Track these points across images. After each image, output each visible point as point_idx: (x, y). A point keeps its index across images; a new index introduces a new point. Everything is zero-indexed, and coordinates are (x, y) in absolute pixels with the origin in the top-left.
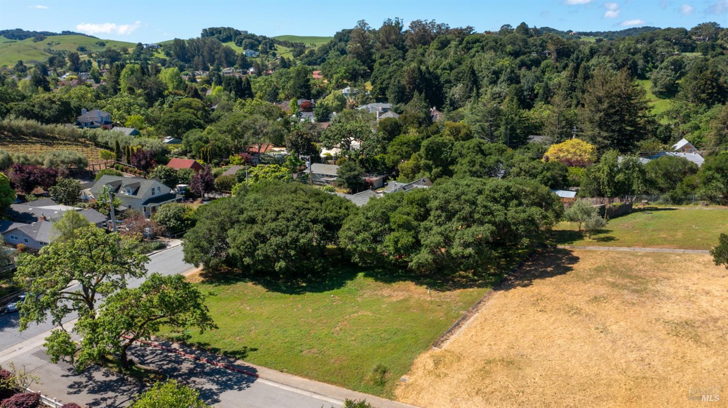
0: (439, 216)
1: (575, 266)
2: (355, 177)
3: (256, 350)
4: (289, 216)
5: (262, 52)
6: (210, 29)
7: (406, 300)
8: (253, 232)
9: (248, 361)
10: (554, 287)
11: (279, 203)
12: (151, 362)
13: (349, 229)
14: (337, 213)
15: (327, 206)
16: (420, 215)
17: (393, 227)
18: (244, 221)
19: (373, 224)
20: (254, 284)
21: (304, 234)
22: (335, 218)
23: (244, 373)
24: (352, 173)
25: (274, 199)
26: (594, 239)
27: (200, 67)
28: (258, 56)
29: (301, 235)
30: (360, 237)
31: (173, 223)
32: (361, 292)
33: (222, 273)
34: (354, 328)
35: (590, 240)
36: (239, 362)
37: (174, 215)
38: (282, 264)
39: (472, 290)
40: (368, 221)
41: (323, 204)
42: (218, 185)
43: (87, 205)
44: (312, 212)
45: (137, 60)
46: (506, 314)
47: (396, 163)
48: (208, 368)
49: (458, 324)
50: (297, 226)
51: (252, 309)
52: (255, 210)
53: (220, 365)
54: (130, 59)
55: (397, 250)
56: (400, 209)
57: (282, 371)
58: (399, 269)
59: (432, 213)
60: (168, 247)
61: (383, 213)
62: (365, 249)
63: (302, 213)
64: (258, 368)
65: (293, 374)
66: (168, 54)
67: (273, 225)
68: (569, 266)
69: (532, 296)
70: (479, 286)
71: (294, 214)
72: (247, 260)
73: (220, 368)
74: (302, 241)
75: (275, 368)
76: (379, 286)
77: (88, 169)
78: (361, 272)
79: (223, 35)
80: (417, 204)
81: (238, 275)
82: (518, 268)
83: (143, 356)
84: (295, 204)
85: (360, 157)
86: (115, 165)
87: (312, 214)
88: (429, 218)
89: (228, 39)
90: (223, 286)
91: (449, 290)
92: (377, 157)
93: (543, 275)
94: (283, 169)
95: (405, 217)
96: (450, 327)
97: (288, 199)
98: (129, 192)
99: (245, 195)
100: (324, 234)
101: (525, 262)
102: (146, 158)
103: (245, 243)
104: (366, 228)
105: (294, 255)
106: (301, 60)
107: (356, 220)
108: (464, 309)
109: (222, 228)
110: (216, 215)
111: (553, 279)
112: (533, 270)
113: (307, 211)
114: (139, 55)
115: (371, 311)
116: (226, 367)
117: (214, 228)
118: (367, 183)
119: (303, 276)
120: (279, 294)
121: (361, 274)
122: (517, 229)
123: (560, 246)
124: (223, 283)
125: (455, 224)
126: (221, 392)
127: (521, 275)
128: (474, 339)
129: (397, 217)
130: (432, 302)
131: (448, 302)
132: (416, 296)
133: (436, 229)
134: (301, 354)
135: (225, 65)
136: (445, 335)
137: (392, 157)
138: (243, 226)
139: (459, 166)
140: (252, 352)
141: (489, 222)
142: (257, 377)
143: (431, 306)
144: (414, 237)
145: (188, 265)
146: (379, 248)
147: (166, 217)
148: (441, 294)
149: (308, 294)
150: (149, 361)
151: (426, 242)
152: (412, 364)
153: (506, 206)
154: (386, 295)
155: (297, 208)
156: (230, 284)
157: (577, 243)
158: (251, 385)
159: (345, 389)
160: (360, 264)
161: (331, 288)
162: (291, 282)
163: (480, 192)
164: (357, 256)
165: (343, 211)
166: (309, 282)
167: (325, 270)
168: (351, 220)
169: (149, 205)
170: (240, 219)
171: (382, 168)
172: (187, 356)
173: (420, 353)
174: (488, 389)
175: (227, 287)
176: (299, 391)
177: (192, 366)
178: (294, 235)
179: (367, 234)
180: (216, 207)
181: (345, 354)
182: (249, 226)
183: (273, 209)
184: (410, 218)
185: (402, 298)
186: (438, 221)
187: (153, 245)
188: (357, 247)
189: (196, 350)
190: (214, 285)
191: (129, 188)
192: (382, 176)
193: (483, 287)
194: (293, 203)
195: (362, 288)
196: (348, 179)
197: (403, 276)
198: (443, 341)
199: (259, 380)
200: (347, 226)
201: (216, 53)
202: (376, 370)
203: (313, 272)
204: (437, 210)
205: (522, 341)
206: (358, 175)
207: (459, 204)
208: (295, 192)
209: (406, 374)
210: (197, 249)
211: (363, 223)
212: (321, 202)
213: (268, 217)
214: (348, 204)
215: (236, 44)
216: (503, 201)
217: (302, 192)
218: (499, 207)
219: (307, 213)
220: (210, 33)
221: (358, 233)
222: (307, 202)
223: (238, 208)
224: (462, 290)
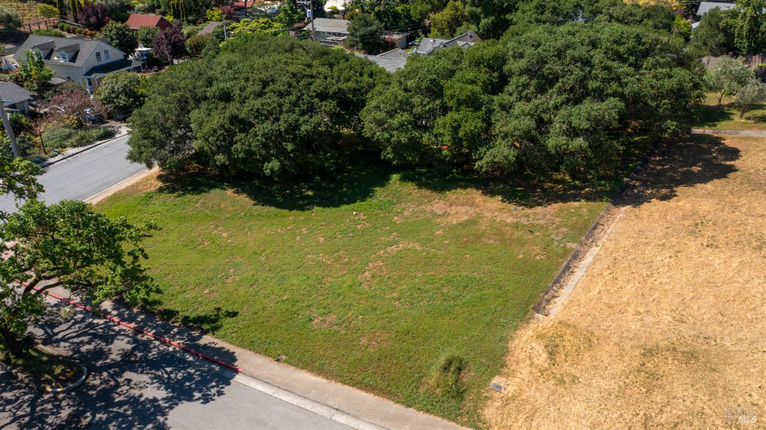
0: (525, 86)
1: (736, 163)
2: (372, 34)
3: (235, 314)
4: (282, 88)
7: (473, 222)
8: (228, 114)
9: (223, 337)
10: (717, 201)
11: (266, 68)
12: (64, 339)
13: (377, 108)
14: (357, 82)
15: (341, 71)
16: (492, 83)
17: (451, 103)
18: (214, 97)
19: (416, 100)
20: (234, 192)
21: (306, 117)
22: (355, 91)
23: (215, 362)
24: (369, 29)
25: (259, 62)
26: (749, 118)
29: (302, 119)
30: (395, 122)
31: (122, 101)
32: (398, 208)
33: (190, 175)
34: (395, 275)
35: (743, 120)
36: (206, 340)
37: (124, 90)
38: (275, 164)
39: (577, 204)
40: (407, 95)
41: (335, 68)
42: (191, 48)
43: (7, 77)
44: (318, 81)
46: (649, 251)
47: (424, 15)
48: (155, 351)
49: (568, 267)
50: (295, 104)
51: (230, 236)
52: (230, 79)
53: (176, 344)
55: (457, 142)
56: (458, 75)
57: (278, 360)
58: (453, 168)
59: (514, 80)
60: (117, 136)
61: (433, 81)
62: (404, 140)
63: (301, 83)
64: (238, 352)
65: (296, 366)
67: (258, 103)
68: (728, 163)
69: (684, 217)
70: (588, 198)
71: (290, 85)
72: (221, 158)
73: (175, 351)
74: (304, 128)
75: (267, 353)
76: (426, 197)
77: (22, 29)
78: (395, 173)
80: (488, 66)
81: (213, 177)
82: (641, 165)
83: (52, 325)
84: (291, 69)
85: (377, 9)
86: (59, 25)
87: (318, 85)
88: (506, 88)
90: (189, 196)
91: (539, 204)
92: (399, 9)
93: (690, 180)
94: (276, 25)
95: (470, 87)
96: (557, 274)
97: (280, 61)
98: (64, 58)
99: (214, 57)
100: (338, 115)
101: (650, 156)
102: (96, 14)
103: (215, 131)
104: (406, 105)
105: (292, 151)
107: (388, 93)
108: (573, 240)
109: (182, 109)
110: (172, 88)
111: (709, 186)
112: (668, 170)
113: (310, 80)
115: (418, 241)
116: (185, 350)
117: (169, 109)
118: (388, 43)
119: (308, 179)
120: (273, 209)
121: (395, 177)
122: (658, 106)
123: (697, 131)
124: (189, 192)
125: (553, 98)
126: (171, 408)
127: (651, 179)
128: (605, 299)
129: (454, 88)
130: (516, 226)
131: (542, 227)
132: (488, 215)
133: (520, 107)
134: (309, 326)
136: (550, 288)
137: (419, 8)
138: (213, 105)
139: (519, 13)
140: (229, 319)
141: (614, 95)
142: (236, 371)
143: (517, 234)
144: (484, 120)
145: (137, 165)
146: (426, 138)
147: (113, 92)
148: (528, 211)
149: (317, 209)
150: (60, 336)
151: (505, 129)
152: (505, 352)
153: (637, 66)
154: (439, 212)
155: (294, 75)
156: (200, 193)
157: (722, 125)
158: (226, 389)
159: (391, 403)
160: (394, 162)
161: (351, 200)
162: (291, 189)
163: (594, 44)
164: (389, 149)
165: (366, 78)
166: (316, 188)
167: (340, 170)
168: (381, 93)
169: (93, 76)
170: (208, 94)
171: (406, 24)
172: (124, 326)
173: (516, 328)
174: (664, 416)
175: (196, 197)
176: (309, 406)
177: (129, 347)
178: (292, 117)
179: (406, 116)
180: (171, 75)
181: (384, 328)
182: (221, 105)
183: (257, 77)
184: (477, 89)
185: (465, 218)
186: (524, 94)
187: (94, 133)
188: (392, 136)
189: (138, 314)
190: (175, 194)
191: (64, 52)
192: (406, 34)
193: (595, 200)
194: (288, 68)
195: (399, 201)
196: (363, 38)
197: (461, 180)
198: (548, 301)
199: (238, 378)
200: (373, 103)
202: (446, 369)
203: (322, 171)
204: (520, 75)
205: (695, 307)
206: (376, 31)
207: (562, 64)
208: (291, 50)
209: (500, 374)
210: (146, 141)
211: (400, 98)
212: (331, 66)
213: (250, 90)
214: (373, 68)
216: (632, 59)
217: (301, 50)
218: (626, 69)
219: (310, 84)
221: (391, 114)
222: (309, 66)
223: (205, 77)
224: (561, 204)
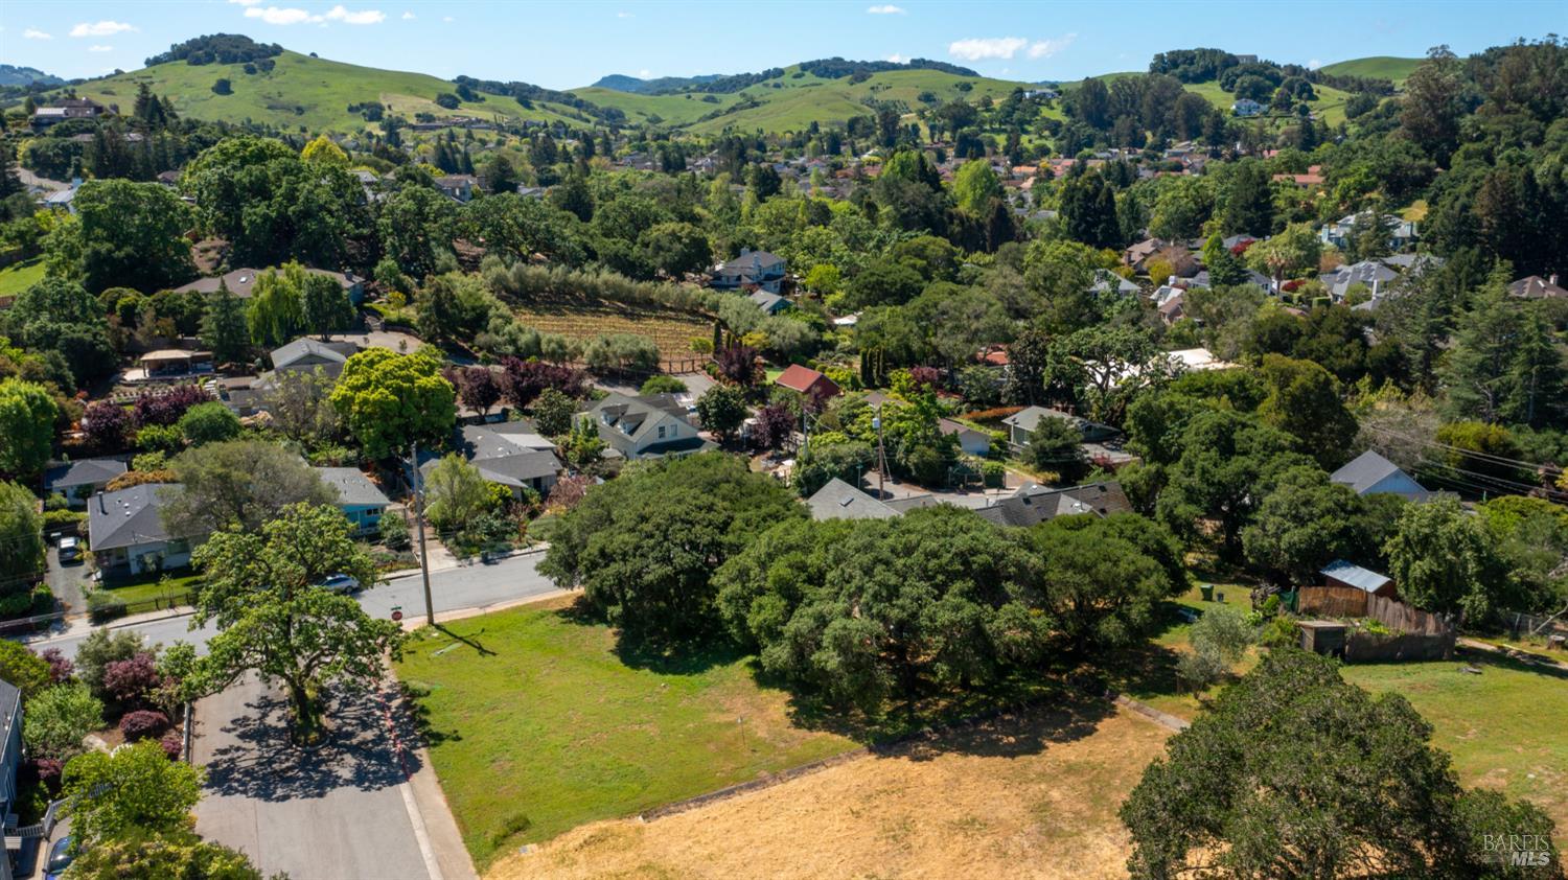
5: (1277, 106)
6: (1172, 53)
27: (1124, 140)
28: (1266, 114)
45: (1006, 123)
54: (991, 123)
66: (1068, 111)
79: (1197, 68)
89: (1207, 75)
106: (1361, 124)
114: (1010, 114)
135: (1182, 134)
161: (664, 667)
201: (1169, 109)
215: (1223, 86)
220: (1169, 63)
